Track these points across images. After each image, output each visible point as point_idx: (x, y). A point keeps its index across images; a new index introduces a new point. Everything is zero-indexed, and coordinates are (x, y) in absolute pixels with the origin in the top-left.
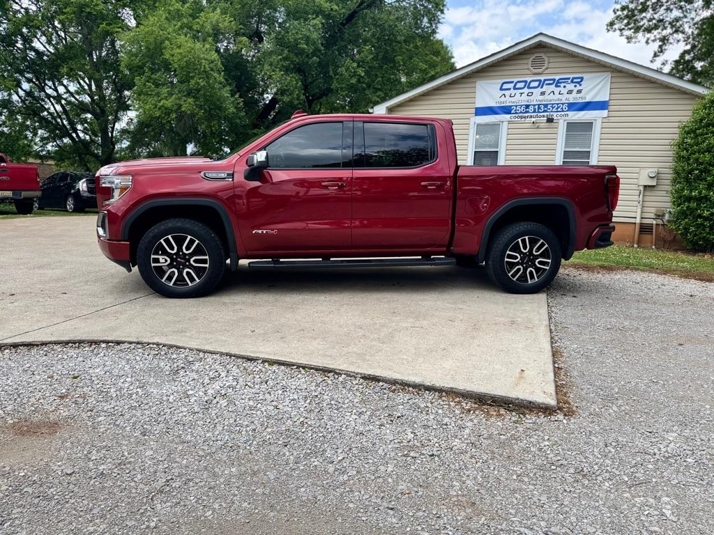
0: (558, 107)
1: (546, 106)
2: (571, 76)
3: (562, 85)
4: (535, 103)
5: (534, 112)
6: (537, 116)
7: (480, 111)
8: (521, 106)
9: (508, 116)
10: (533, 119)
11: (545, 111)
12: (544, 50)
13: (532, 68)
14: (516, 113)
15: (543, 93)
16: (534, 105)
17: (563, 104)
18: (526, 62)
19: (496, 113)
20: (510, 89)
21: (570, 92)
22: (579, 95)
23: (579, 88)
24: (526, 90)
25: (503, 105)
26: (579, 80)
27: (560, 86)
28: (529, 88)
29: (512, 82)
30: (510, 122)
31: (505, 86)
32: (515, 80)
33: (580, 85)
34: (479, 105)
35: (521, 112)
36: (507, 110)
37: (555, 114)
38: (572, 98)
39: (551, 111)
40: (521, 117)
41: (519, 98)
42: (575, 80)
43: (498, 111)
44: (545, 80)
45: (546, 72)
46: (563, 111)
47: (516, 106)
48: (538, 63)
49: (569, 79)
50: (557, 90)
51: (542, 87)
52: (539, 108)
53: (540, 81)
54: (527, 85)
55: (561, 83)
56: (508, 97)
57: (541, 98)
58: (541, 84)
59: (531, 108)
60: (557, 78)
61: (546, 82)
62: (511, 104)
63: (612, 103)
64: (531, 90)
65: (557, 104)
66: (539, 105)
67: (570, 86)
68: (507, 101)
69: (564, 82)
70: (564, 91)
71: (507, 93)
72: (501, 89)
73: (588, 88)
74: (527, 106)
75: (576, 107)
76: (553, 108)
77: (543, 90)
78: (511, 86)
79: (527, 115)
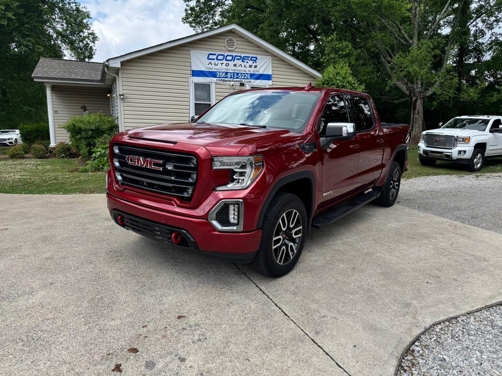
0: (244, 75)
1: (238, 74)
2: (251, 56)
3: (246, 61)
4: (231, 71)
5: (231, 78)
6: (233, 81)
7: (196, 73)
8: (223, 72)
9: (215, 79)
10: (232, 83)
11: (237, 78)
12: (234, 35)
13: (227, 46)
14: (220, 77)
15: (235, 65)
16: (231, 73)
17: (247, 74)
18: (223, 41)
19: (207, 76)
20: (214, 59)
21: (250, 66)
22: (256, 69)
23: (255, 64)
24: (225, 62)
25: (210, 70)
26: (255, 59)
27: (244, 62)
28: (226, 60)
29: (215, 54)
30: (216, 84)
31: (211, 57)
32: (217, 53)
33: (256, 62)
34: (194, 68)
35: (223, 77)
36: (213, 74)
37: (243, 80)
38: (252, 70)
39: (241, 78)
40: (223, 81)
41: (220, 67)
42: (253, 59)
43: (208, 74)
44: (236, 56)
45: (236, 50)
46: (248, 79)
47: (220, 72)
48: (230, 43)
49: (249, 57)
50: (243, 64)
51: (234, 61)
52: (234, 75)
53: (232, 56)
54: (225, 58)
55: (245, 59)
56: (213, 65)
57: (234, 68)
58: (234, 58)
59: (229, 75)
60: (243, 55)
61: (236, 58)
62: (215, 70)
63: (273, 76)
64: (228, 62)
65: (244, 74)
66: (234, 73)
67: (251, 63)
68: (214, 68)
69: (247, 59)
70: (247, 65)
71: (212, 62)
72: (208, 59)
73: (261, 65)
74: (227, 73)
75: (255, 77)
76: (242, 76)
77: (235, 63)
78: (214, 57)
79: (227, 79)
